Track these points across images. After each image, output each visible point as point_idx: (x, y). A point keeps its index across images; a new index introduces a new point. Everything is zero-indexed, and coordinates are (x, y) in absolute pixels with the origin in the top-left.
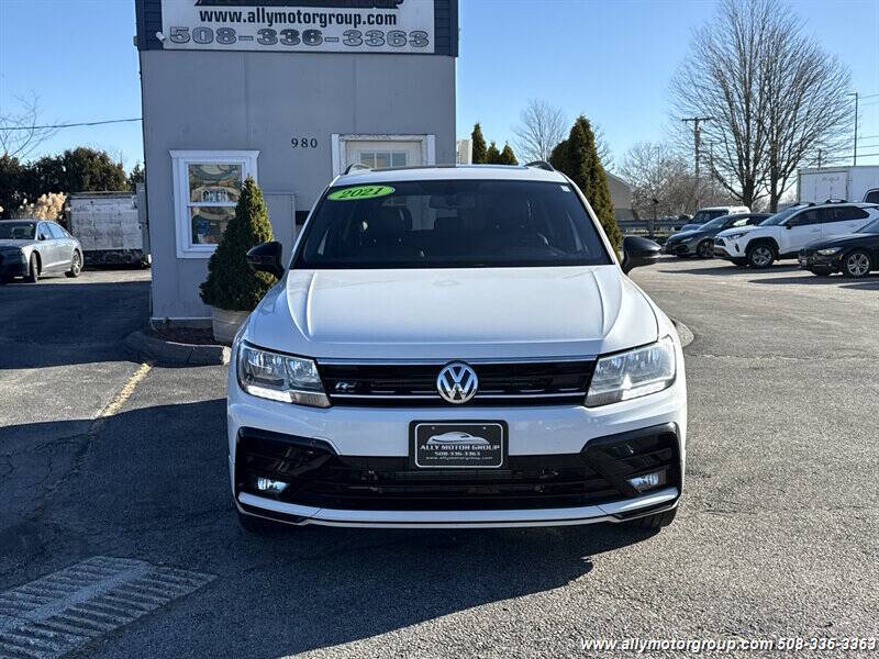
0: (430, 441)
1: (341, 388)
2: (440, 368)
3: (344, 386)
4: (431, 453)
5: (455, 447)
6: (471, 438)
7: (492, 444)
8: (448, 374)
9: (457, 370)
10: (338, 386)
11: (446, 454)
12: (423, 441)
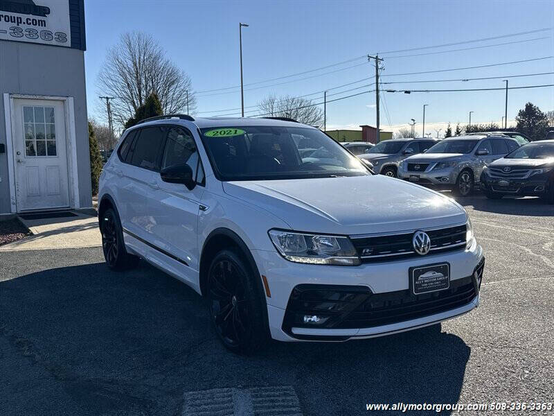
0: (420, 278)
1: (365, 252)
2: (413, 235)
3: (368, 251)
4: (420, 285)
5: (430, 280)
6: (437, 274)
7: (445, 276)
8: (417, 238)
9: (421, 235)
10: (364, 251)
11: (426, 285)
12: (416, 279)
